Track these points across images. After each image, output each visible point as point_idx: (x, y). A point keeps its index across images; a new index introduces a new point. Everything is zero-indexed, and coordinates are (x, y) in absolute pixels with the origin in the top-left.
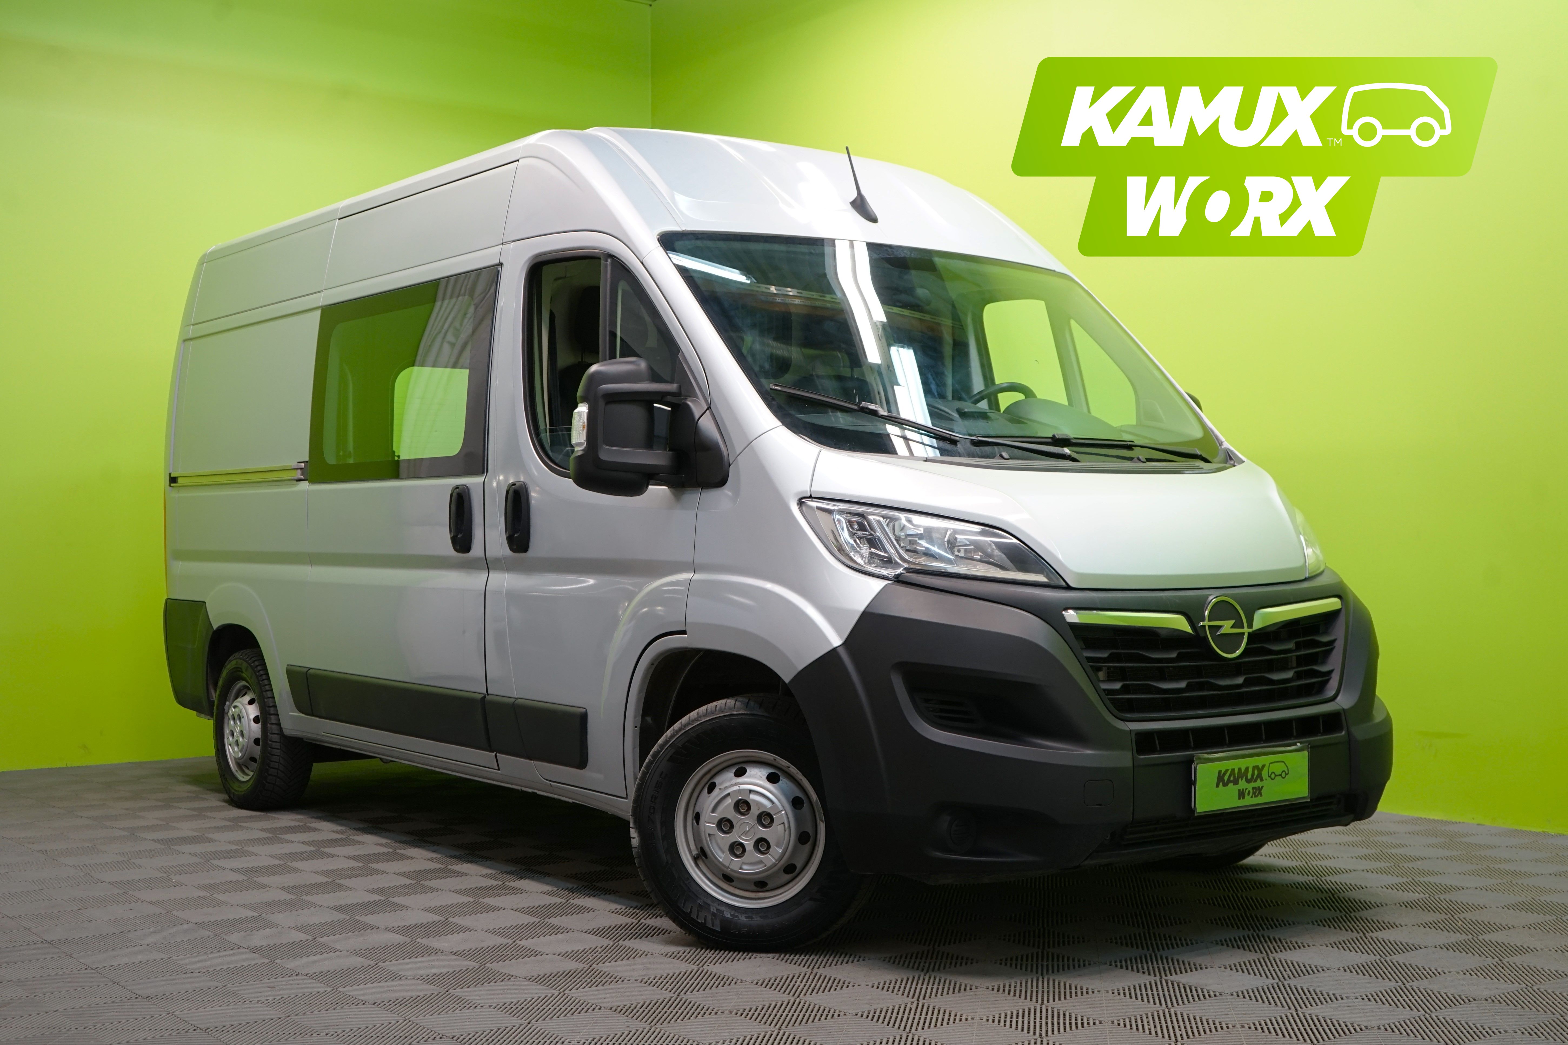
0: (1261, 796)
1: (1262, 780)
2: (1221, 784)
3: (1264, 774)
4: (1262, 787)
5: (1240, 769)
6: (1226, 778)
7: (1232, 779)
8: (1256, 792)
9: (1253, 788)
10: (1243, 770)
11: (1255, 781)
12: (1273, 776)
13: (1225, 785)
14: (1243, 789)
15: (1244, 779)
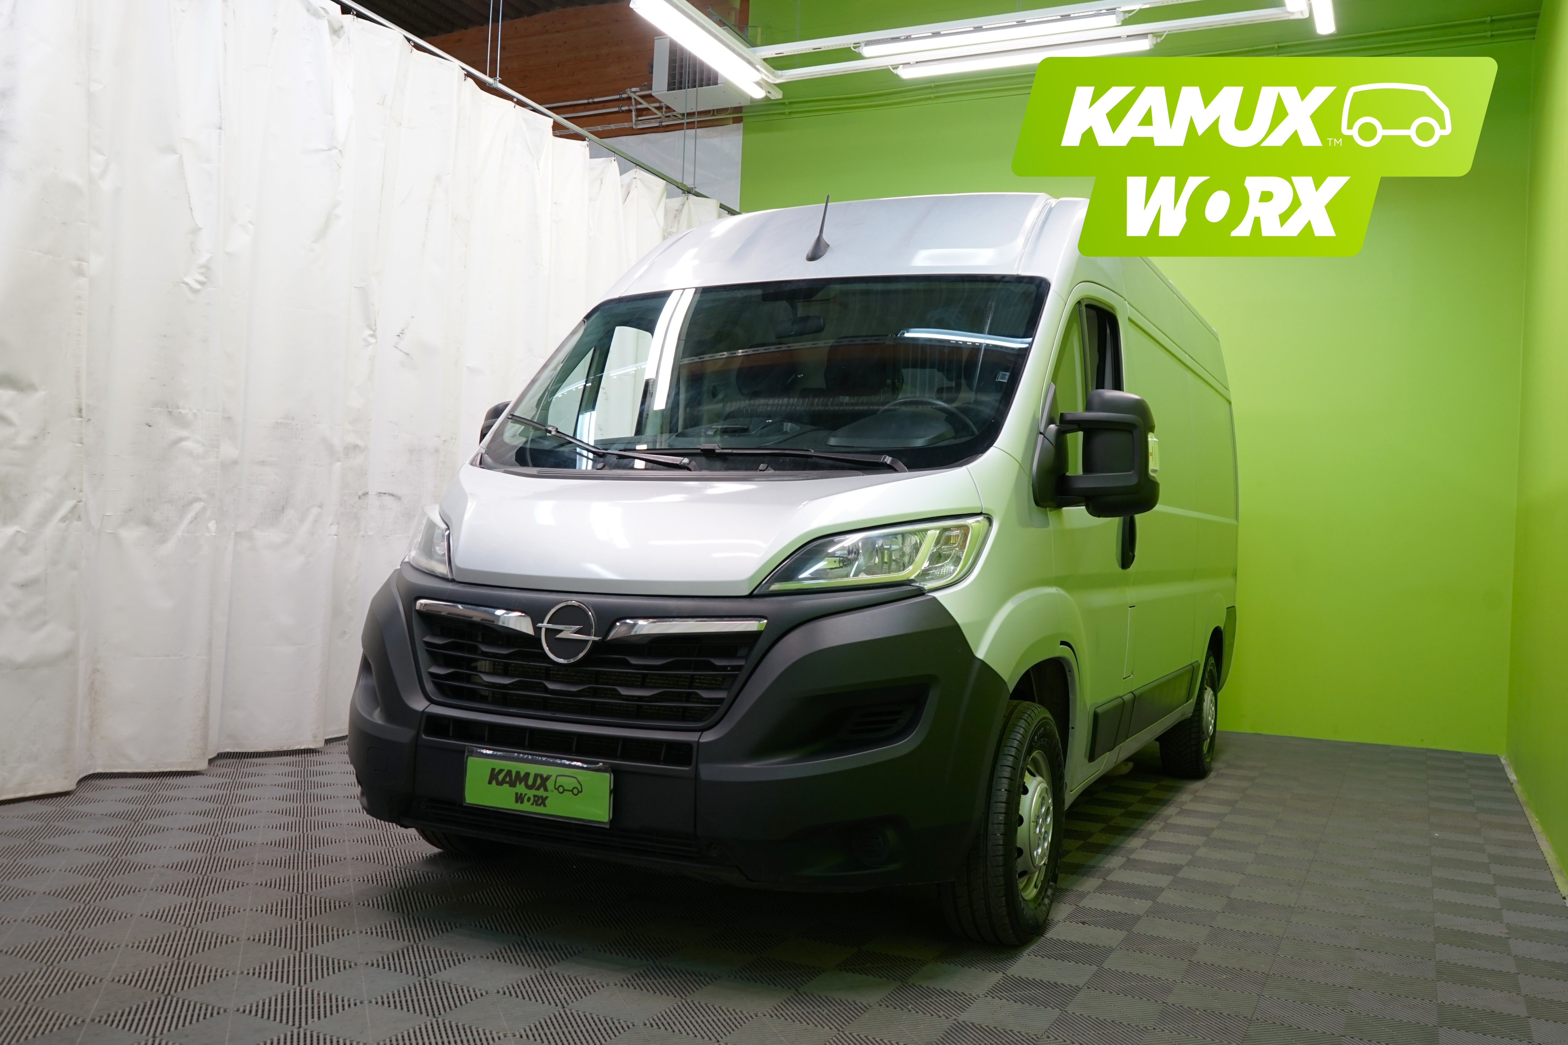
0: (545, 806)
1: (546, 790)
2: (494, 782)
3: (550, 784)
4: (547, 798)
5: (518, 773)
6: (501, 777)
7: (508, 779)
8: (539, 800)
9: (535, 796)
10: (522, 774)
11: (538, 789)
12: (561, 789)
13: (500, 784)
14: (521, 794)
15: (523, 784)
